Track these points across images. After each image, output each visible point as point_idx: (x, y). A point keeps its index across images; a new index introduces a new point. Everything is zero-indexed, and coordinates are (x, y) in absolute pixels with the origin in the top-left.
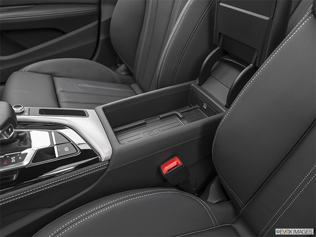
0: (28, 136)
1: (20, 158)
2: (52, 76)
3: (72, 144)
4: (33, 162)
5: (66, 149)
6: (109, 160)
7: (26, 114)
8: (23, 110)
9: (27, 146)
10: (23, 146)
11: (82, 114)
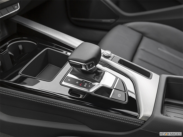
0: (102, 74)
1: (89, 86)
2: (143, 35)
3: (125, 93)
4: (94, 93)
5: (119, 95)
6: (145, 121)
7: (110, 59)
8: (110, 55)
9: (98, 80)
10: (96, 79)
11: (147, 75)
